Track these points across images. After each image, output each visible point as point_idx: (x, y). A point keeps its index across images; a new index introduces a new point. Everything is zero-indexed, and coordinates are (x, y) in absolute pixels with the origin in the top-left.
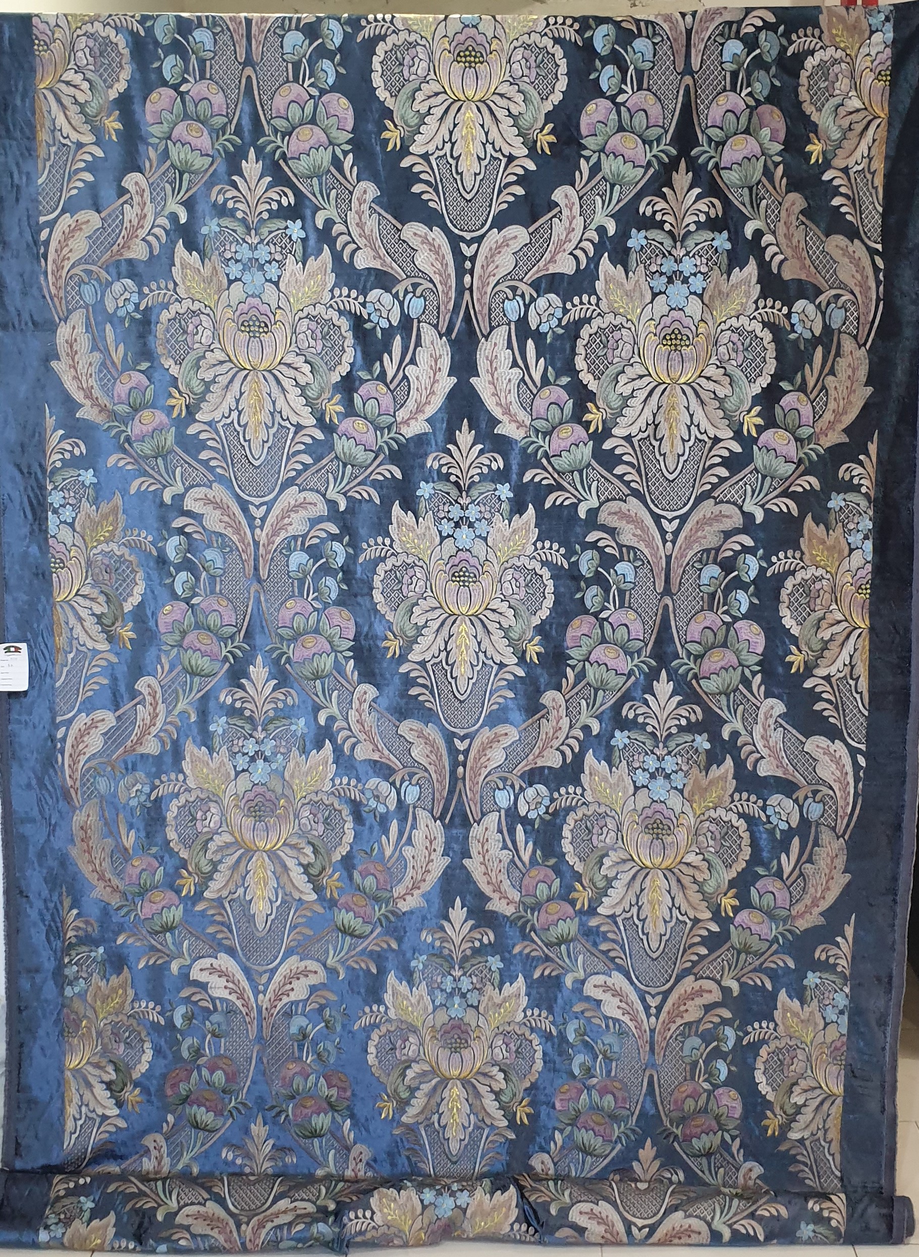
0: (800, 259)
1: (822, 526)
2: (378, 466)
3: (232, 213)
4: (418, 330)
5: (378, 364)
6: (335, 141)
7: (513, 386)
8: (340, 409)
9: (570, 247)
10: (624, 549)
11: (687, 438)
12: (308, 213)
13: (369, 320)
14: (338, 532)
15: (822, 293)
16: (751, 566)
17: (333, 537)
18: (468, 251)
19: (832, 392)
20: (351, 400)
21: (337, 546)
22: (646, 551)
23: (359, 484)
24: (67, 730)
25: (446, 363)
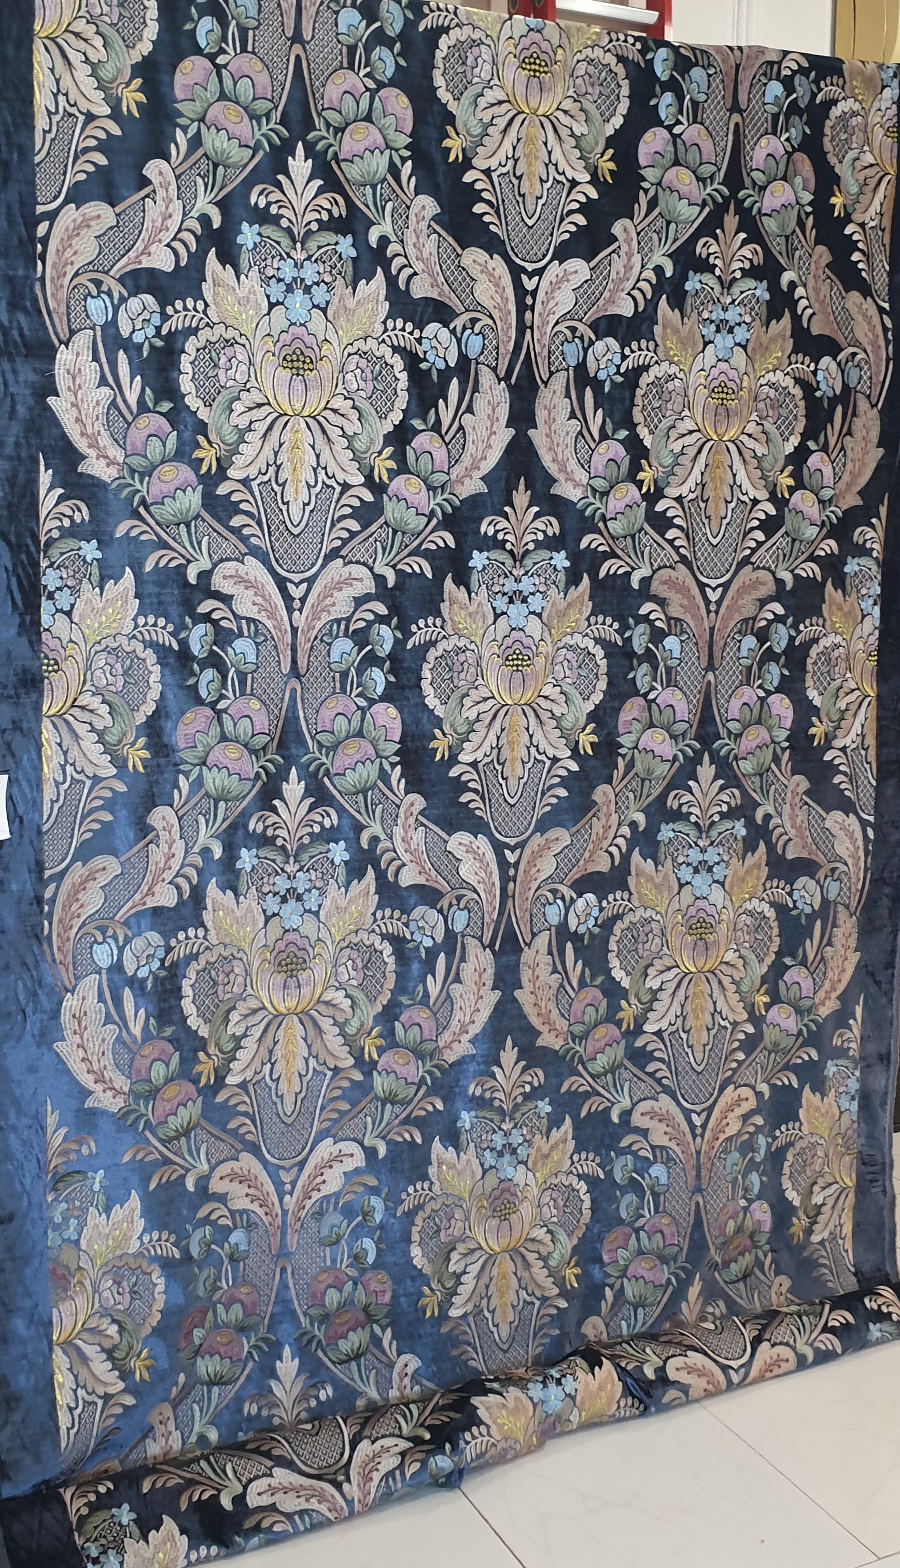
0: (826, 314)
1: (839, 591)
2: (431, 532)
3: (275, 220)
4: (476, 374)
5: (433, 411)
6: (392, 144)
7: (570, 440)
8: (392, 464)
9: (629, 285)
10: (672, 622)
11: (729, 499)
12: (359, 227)
13: (425, 360)
14: (386, 612)
15: (842, 350)
16: (780, 638)
17: (382, 620)
18: (530, 285)
19: (849, 453)
20: (404, 454)
21: (385, 631)
22: (691, 623)
23: (409, 555)
24: (57, 888)
25: (504, 412)
